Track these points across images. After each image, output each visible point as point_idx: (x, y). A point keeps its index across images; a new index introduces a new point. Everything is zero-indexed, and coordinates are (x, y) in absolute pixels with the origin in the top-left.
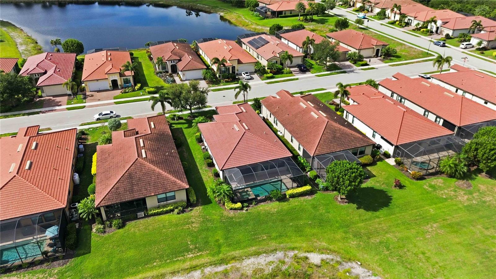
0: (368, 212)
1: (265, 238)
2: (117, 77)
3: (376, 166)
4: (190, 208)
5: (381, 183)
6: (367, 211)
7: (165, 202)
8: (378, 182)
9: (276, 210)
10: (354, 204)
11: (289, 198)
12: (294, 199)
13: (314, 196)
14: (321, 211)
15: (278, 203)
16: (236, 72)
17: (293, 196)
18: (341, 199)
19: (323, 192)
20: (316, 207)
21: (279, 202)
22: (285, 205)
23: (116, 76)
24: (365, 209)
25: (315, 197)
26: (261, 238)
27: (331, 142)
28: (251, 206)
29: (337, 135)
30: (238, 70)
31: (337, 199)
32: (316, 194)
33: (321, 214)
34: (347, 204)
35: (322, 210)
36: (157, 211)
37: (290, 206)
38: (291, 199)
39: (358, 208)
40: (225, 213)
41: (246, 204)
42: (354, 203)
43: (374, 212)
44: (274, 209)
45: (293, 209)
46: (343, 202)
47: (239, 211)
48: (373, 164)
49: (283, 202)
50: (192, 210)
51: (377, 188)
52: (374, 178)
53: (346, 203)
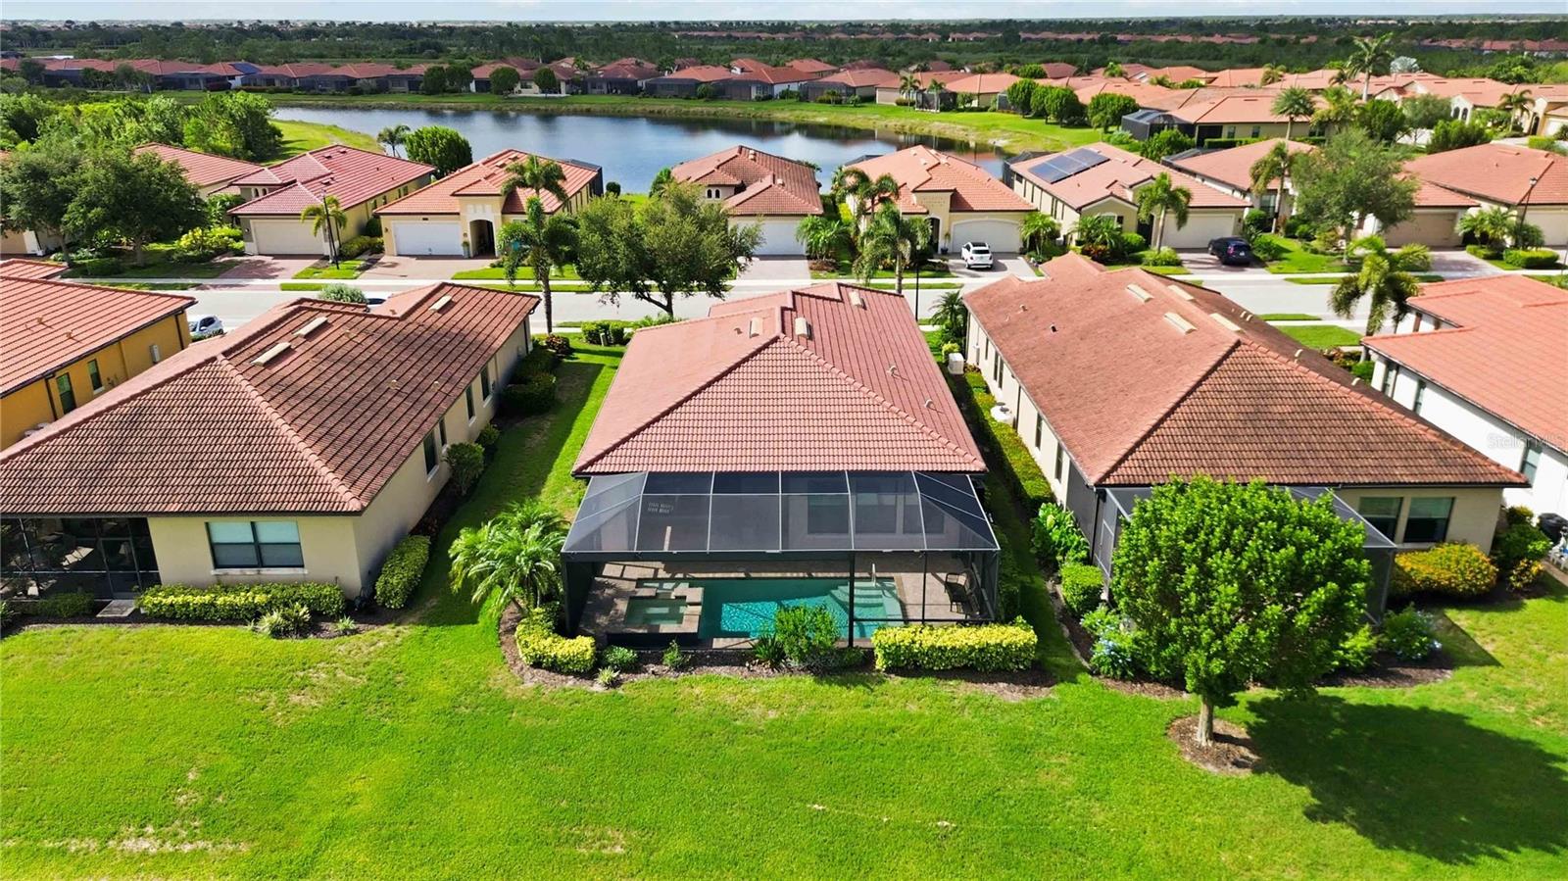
0: (1384, 854)
1: (618, 850)
2: (491, 212)
3: (1511, 616)
4: (347, 623)
5: (1532, 708)
6: (1385, 845)
7: (249, 571)
8: (1510, 695)
9: (772, 715)
10: (1299, 783)
11: (889, 670)
12: (913, 681)
13: (1041, 694)
14: (1049, 779)
15: (808, 680)
16: (942, 243)
17: (909, 665)
18: (1216, 737)
19: (1110, 683)
20: (1025, 750)
21: (819, 681)
22: (842, 702)
23: (488, 207)
24: (1365, 830)
25: (1049, 700)
26: (589, 847)
27: (1232, 437)
28: (652, 668)
29: (1275, 409)
30: (947, 235)
31: (1185, 733)
32: (1061, 686)
33: (1041, 797)
34: (1245, 774)
35: (1059, 774)
36: (180, 599)
37: (872, 711)
38: (895, 681)
39: (1312, 815)
40: (500, 678)
41: (623, 653)
42: (1294, 779)
43: (1434, 862)
44: (770, 707)
45: (879, 732)
46: (1218, 760)
47: (571, 681)
48: (1495, 596)
49: (841, 684)
50: (355, 632)
51: (1496, 727)
52: (1487, 669)
53: (1236, 764)
